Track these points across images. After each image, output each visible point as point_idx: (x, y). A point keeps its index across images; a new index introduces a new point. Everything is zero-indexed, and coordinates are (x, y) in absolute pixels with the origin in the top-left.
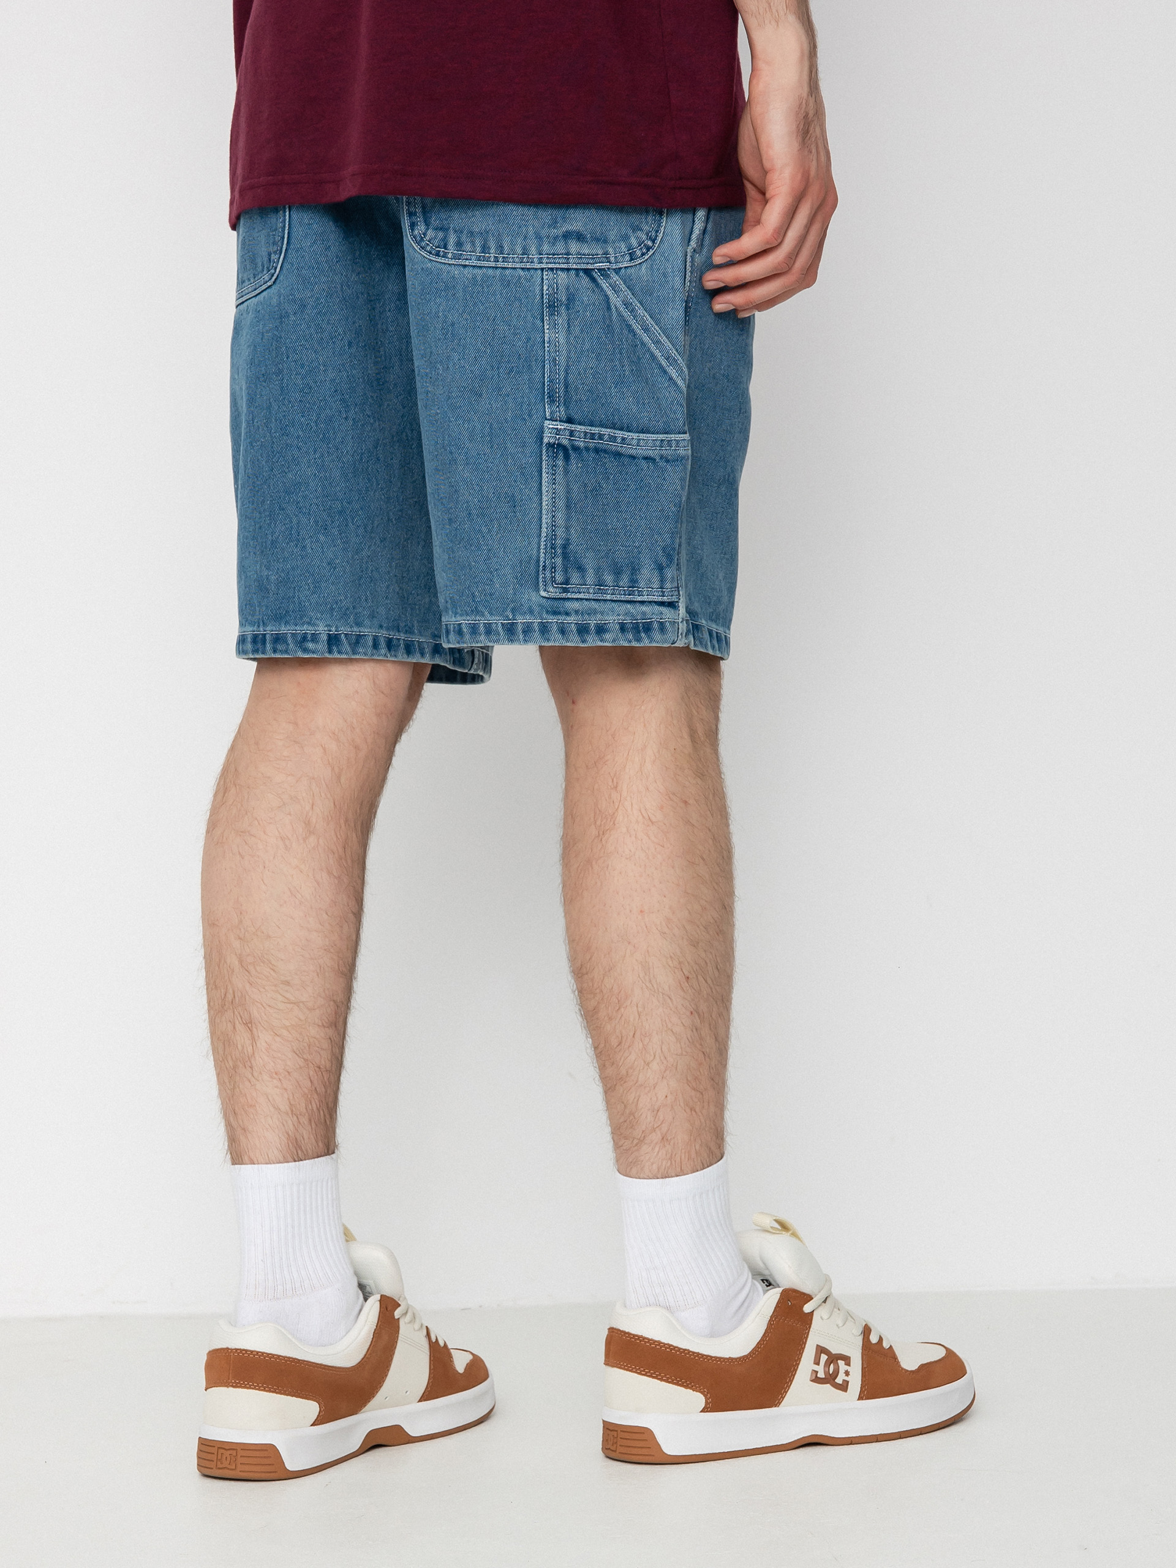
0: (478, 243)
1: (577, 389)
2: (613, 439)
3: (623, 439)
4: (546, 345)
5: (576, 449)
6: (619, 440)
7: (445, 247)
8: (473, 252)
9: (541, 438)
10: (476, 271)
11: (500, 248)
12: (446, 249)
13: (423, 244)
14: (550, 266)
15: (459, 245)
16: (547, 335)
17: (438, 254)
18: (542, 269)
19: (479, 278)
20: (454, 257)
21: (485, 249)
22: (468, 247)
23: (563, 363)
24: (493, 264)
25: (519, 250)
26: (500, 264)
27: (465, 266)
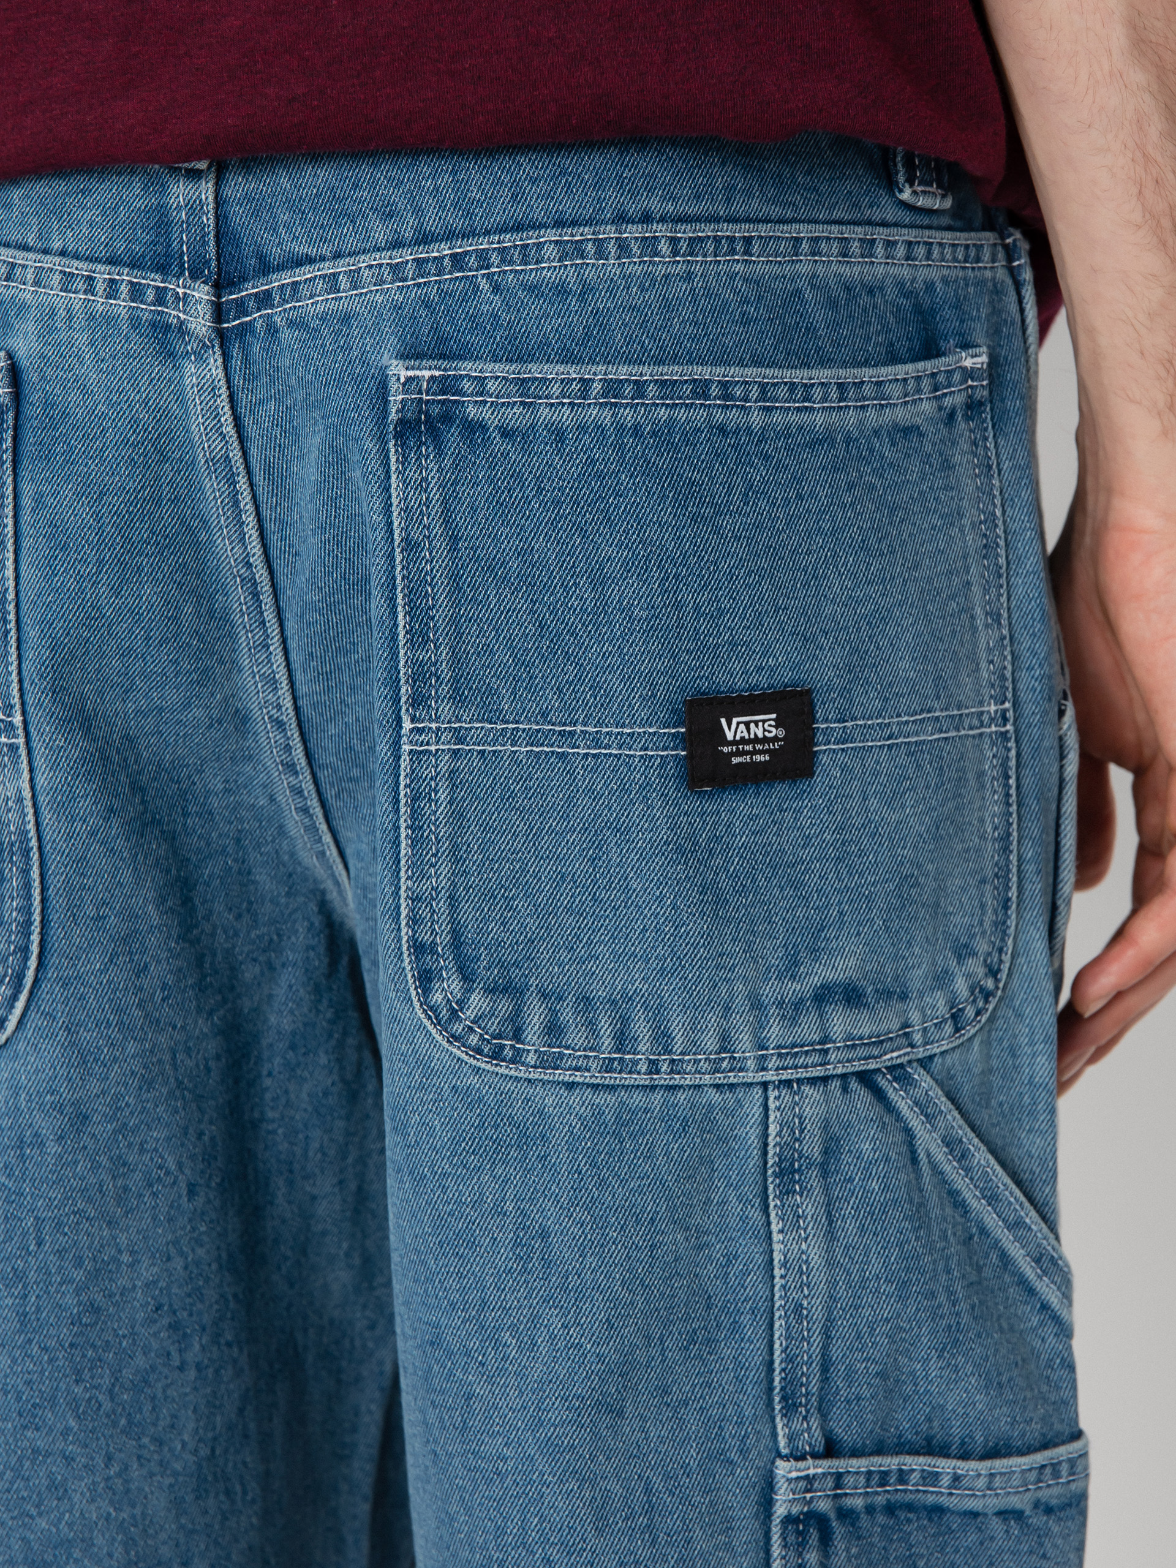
0: (605, 1027)
1: (850, 1373)
2: (931, 1478)
3: (956, 1478)
4: (777, 1272)
5: (845, 1515)
6: (946, 1481)
7: (517, 1036)
8: (592, 1049)
9: (767, 1503)
10: (600, 1099)
11: (662, 1039)
12: (519, 1041)
13: (458, 1028)
14: (786, 1075)
15: (553, 1030)
16: (777, 1247)
17: (497, 1055)
18: (765, 1085)
19: (609, 1117)
20: (543, 1063)
21: (622, 1040)
22: (576, 1037)
23: (818, 1314)
24: (643, 1079)
25: (710, 1042)
26: (663, 1079)
27: (571, 1086)
